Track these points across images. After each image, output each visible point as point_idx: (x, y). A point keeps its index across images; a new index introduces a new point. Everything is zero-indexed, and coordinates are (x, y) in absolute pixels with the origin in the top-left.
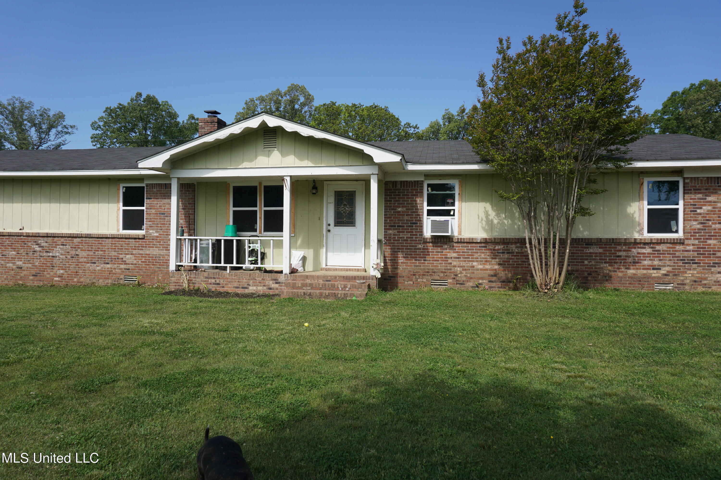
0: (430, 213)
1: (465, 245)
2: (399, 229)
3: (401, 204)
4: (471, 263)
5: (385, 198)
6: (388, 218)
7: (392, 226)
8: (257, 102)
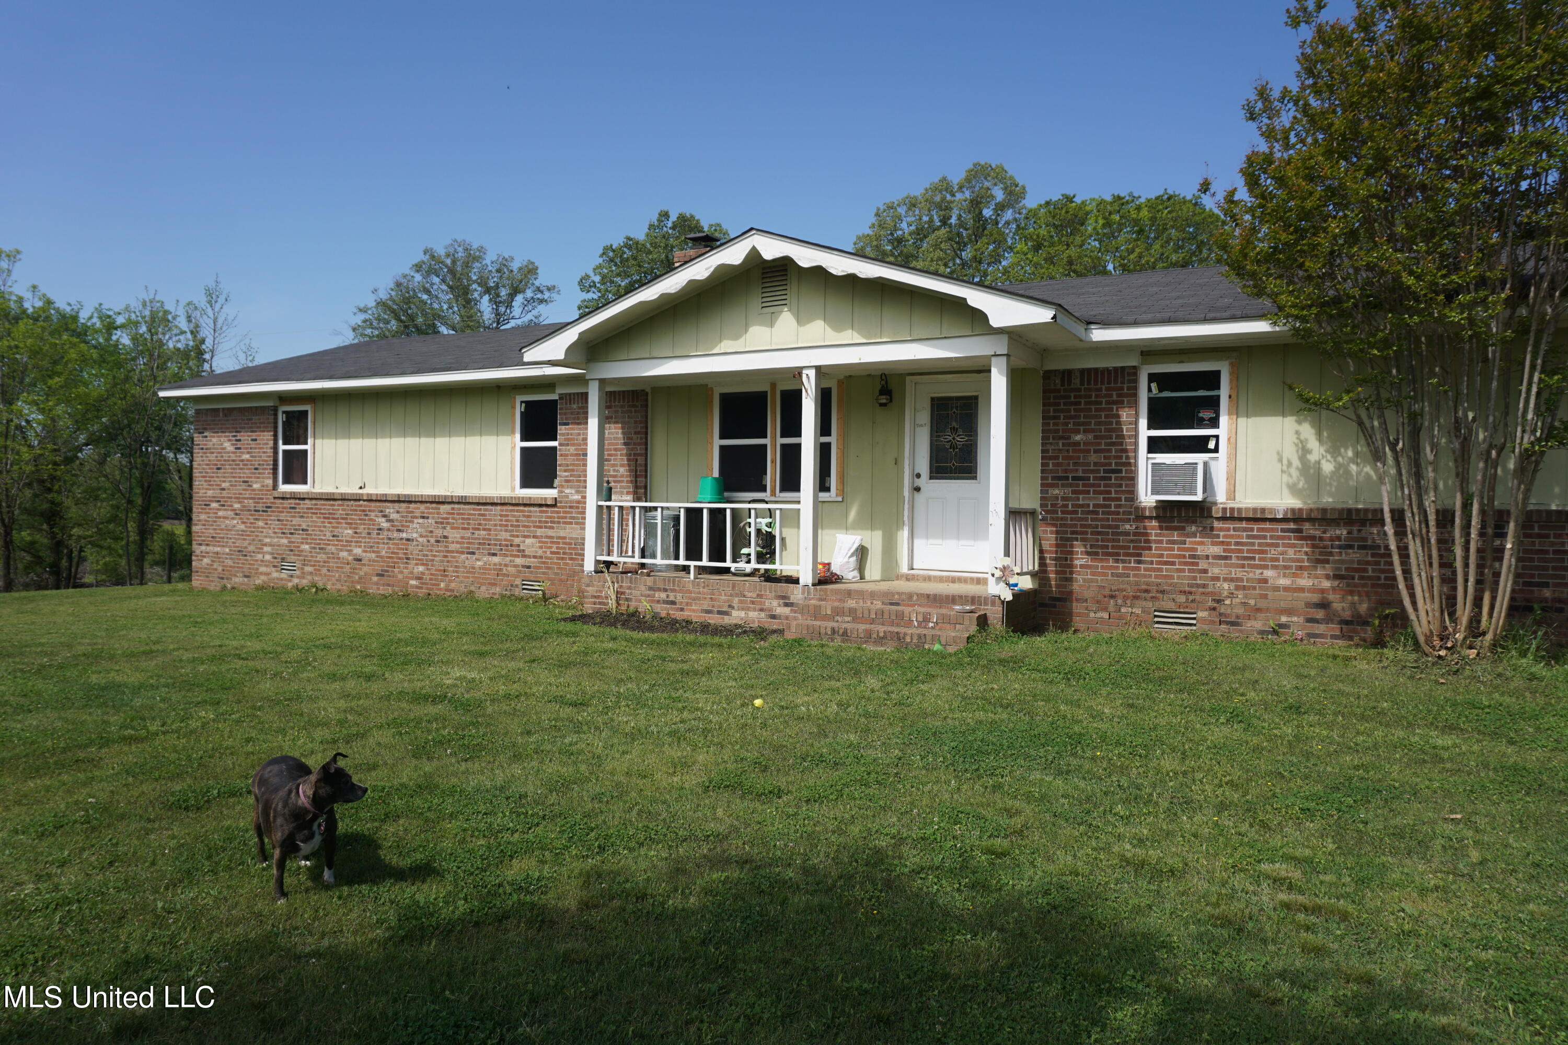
0: (1155, 445)
1: (1244, 524)
2: (1078, 485)
3: (1084, 424)
4: (1258, 571)
5: (1043, 411)
6: (1050, 458)
7: (1060, 478)
8: (902, 210)
